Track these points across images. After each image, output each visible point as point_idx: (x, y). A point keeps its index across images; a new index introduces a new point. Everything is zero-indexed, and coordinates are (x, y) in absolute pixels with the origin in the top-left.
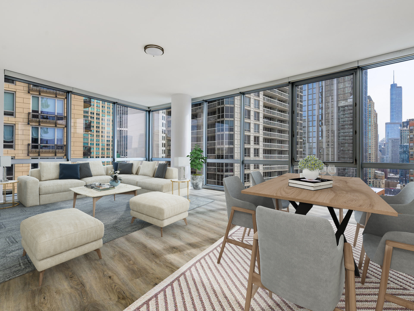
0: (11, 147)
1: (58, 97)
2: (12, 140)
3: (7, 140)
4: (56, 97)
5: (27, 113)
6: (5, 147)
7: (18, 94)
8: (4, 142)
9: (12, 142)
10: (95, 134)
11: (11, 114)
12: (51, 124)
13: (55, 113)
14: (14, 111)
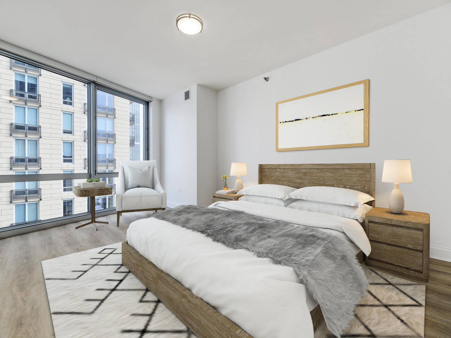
0: (70, 161)
1: (108, 116)
2: (71, 155)
3: (67, 155)
4: (107, 116)
5: (84, 131)
6: (65, 161)
7: (75, 115)
8: (64, 157)
9: (71, 157)
10: (136, 147)
11: (70, 132)
12: (103, 141)
13: (106, 131)
14: (73, 130)
